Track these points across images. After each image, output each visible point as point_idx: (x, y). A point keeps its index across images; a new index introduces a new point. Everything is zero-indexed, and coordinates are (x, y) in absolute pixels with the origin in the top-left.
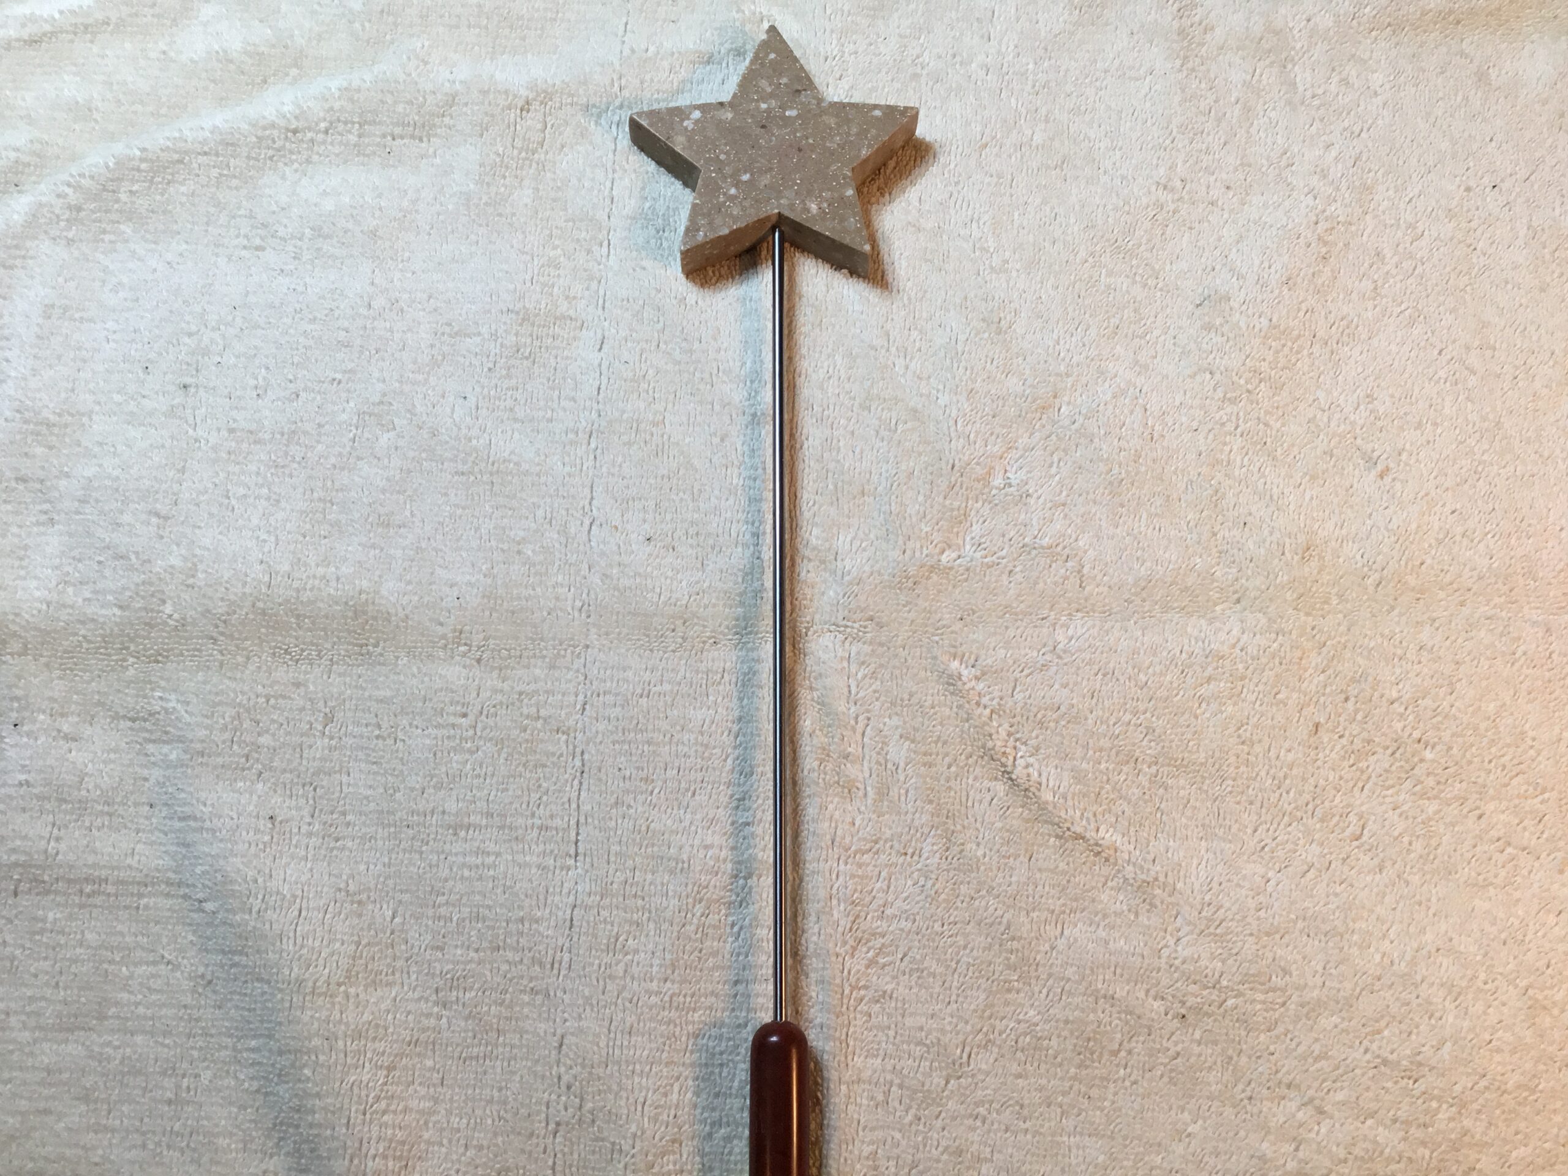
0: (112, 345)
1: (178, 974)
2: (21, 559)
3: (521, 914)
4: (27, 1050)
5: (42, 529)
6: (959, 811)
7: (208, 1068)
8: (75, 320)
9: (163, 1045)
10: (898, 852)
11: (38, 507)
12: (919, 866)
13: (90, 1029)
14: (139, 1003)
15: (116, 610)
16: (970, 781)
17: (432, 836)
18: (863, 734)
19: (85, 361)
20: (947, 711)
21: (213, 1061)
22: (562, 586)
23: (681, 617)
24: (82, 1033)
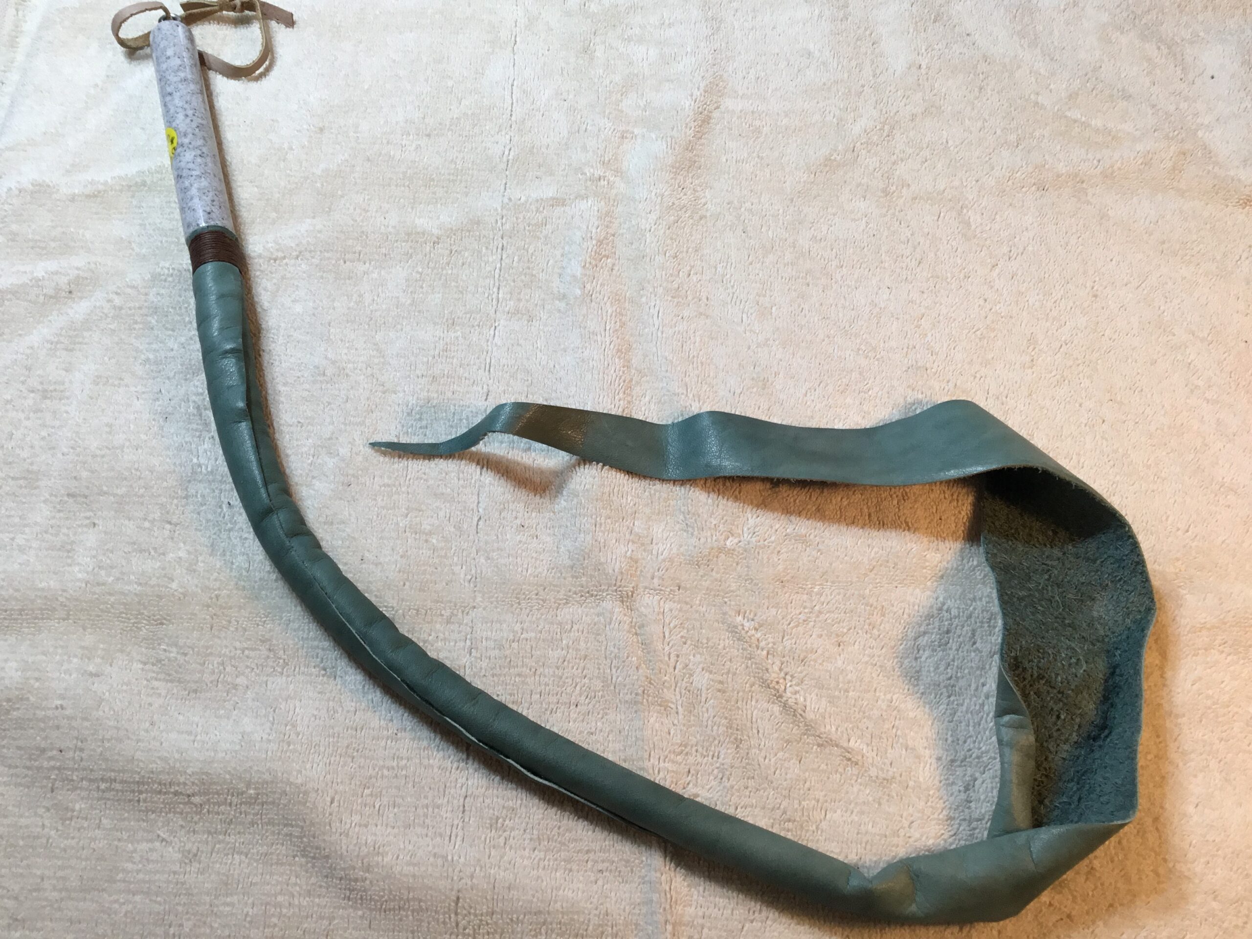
0: (141, 401)
1: (170, 849)
2: (69, 552)
3: (426, 801)
4: (56, 906)
5: (85, 529)
6: (745, 725)
7: (189, 919)
8: (115, 386)
9: (155, 902)
10: (702, 755)
11: (82, 515)
12: (718, 765)
13: (103, 890)
14: (140, 871)
15: (136, 586)
16: (753, 703)
17: (362, 746)
18: (675, 668)
19: (120, 412)
20: (736, 653)
21: (193, 914)
22: (456, 564)
23: (541, 585)
24: (96, 893)
